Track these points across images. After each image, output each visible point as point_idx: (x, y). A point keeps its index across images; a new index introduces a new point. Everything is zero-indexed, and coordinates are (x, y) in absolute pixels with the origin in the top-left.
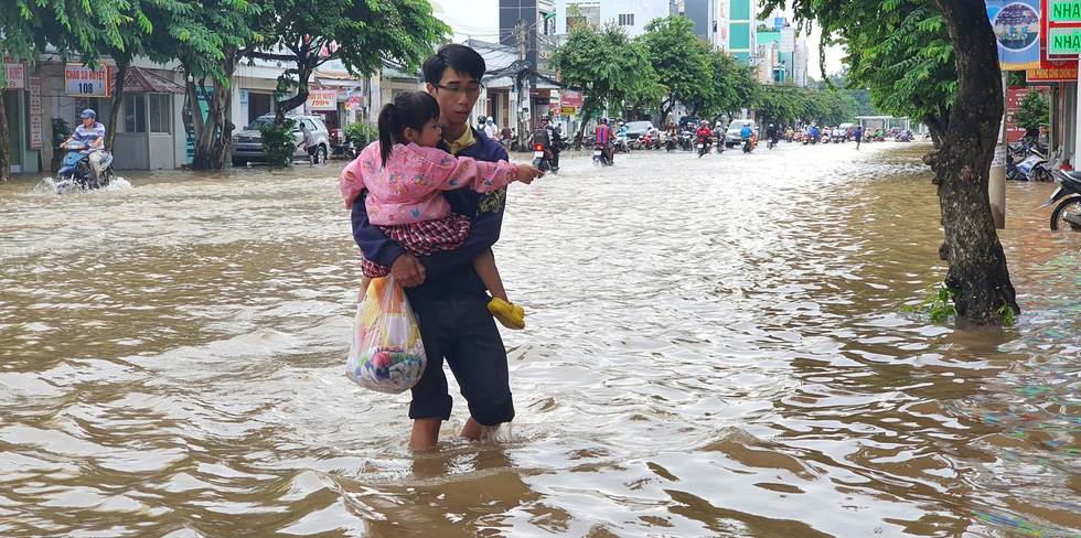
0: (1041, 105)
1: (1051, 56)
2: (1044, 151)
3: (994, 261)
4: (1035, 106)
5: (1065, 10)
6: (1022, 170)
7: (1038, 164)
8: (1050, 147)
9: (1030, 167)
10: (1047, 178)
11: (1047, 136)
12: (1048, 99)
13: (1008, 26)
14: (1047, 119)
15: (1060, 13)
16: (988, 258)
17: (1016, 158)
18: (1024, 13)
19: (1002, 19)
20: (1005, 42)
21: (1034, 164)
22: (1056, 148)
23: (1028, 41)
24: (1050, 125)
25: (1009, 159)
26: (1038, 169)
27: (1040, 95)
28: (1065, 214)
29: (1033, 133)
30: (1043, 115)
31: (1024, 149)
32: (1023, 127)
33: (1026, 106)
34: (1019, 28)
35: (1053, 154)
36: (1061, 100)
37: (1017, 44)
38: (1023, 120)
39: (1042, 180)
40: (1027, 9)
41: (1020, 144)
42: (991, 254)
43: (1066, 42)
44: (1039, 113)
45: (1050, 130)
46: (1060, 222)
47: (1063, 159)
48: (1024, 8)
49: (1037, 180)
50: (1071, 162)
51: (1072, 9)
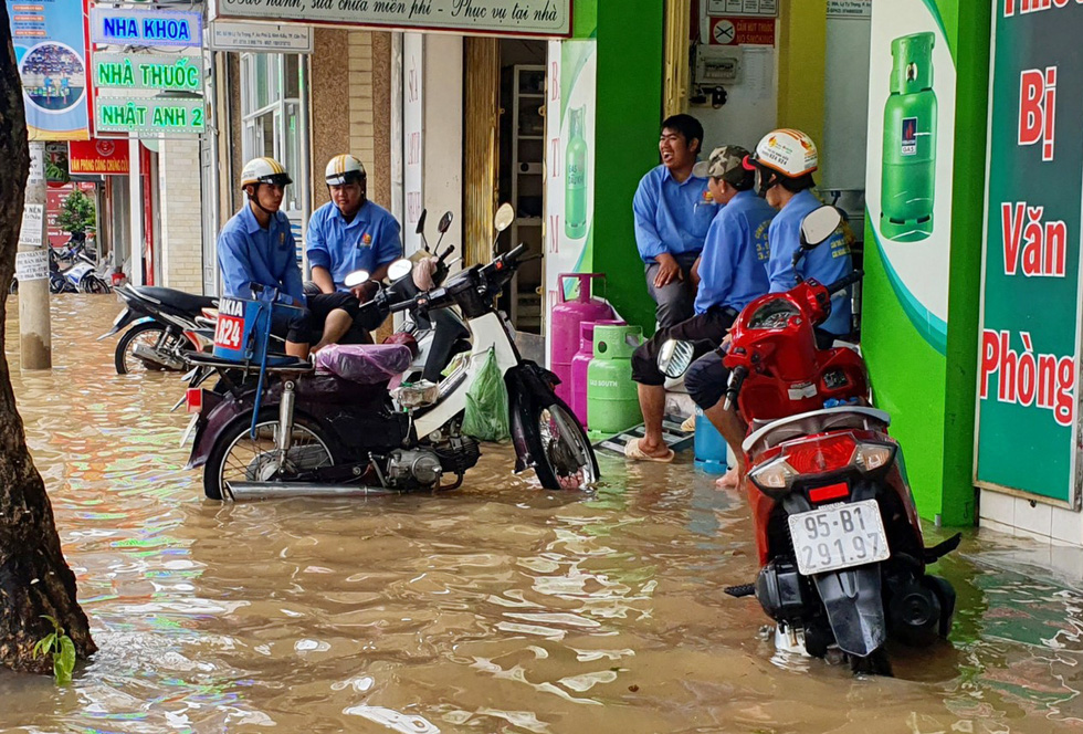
0: (85, 207)
1: (99, 133)
2: (93, 257)
3: (25, 518)
4: (79, 208)
5: (114, 74)
6: (70, 280)
7: (88, 272)
8: (98, 253)
9: (79, 276)
10: (99, 289)
11: (95, 240)
12: (93, 201)
13: (41, 76)
14: (94, 222)
15: (107, 76)
16: (10, 512)
17: (62, 266)
18: (63, 58)
19: (32, 65)
20: (38, 99)
21: (84, 272)
22: (104, 254)
23: (71, 100)
24: (97, 228)
25: (54, 266)
26: (89, 279)
27: (84, 197)
28: (135, 347)
29: (79, 237)
30: (89, 216)
31: (71, 255)
32: (69, 230)
33: (71, 208)
34: (57, 79)
35: (103, 261)
36: (108, 200)
37: (55, 103)
38: (68, 222)
39: (94, 291)
40: (67, 52)
41: (66, 250)
42: (15, 502)
43: (117, 115)
44: (84, 215)
45: (98, 233)
46: (129, 359)
47: (114, 266)
48: (61, 51)
49: (87, 291)
50: (125, 270)
51: (123, 72)
